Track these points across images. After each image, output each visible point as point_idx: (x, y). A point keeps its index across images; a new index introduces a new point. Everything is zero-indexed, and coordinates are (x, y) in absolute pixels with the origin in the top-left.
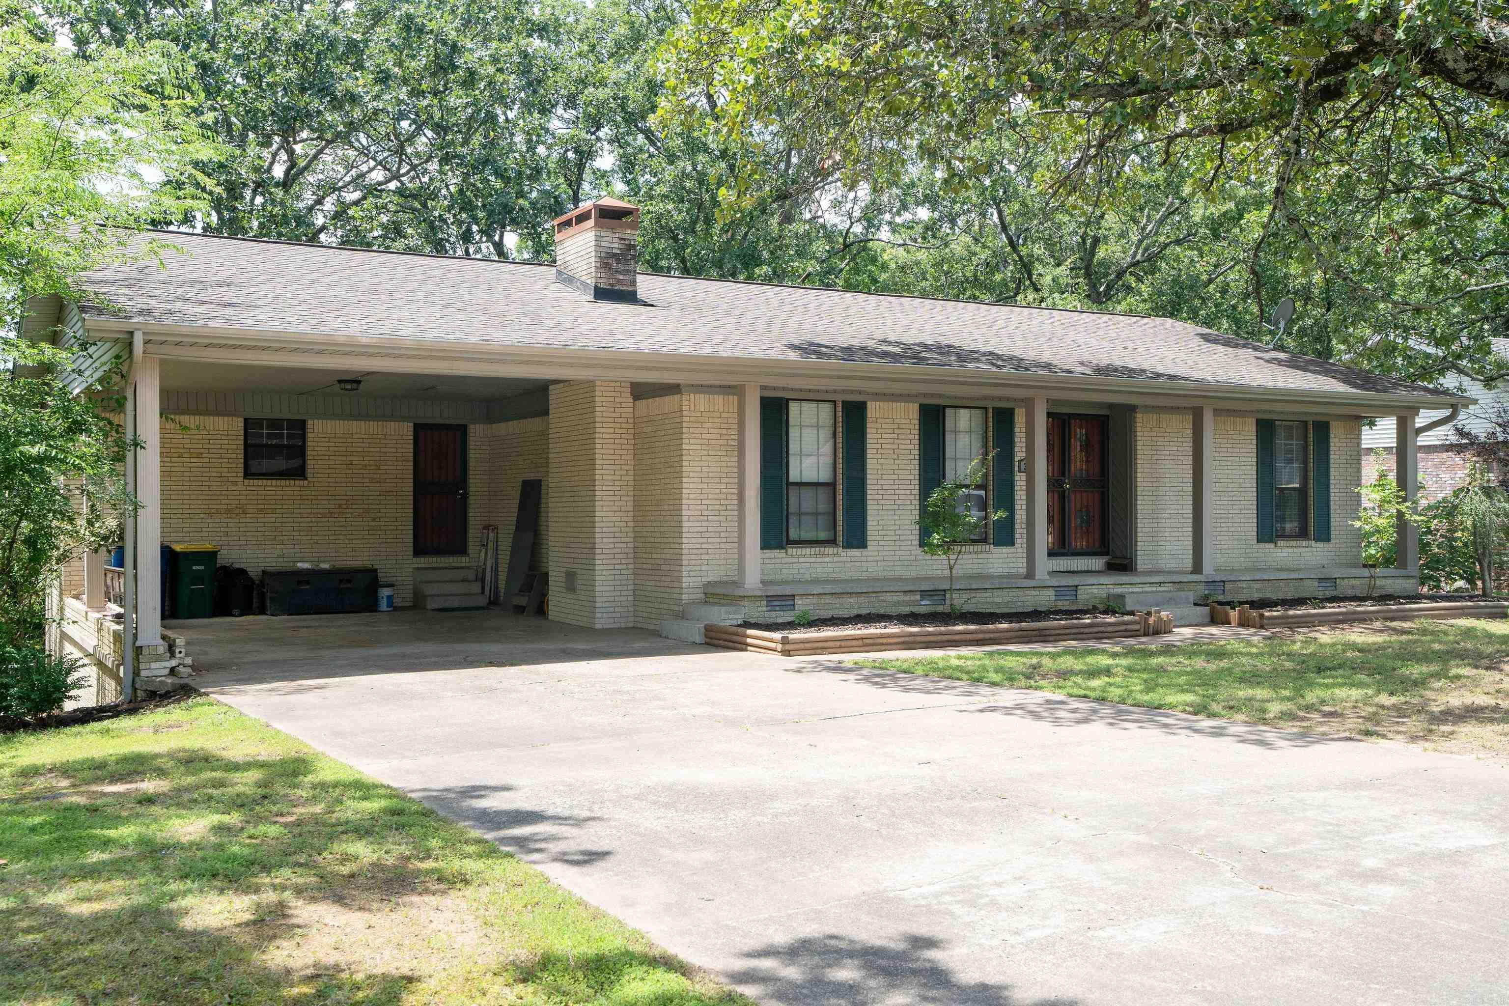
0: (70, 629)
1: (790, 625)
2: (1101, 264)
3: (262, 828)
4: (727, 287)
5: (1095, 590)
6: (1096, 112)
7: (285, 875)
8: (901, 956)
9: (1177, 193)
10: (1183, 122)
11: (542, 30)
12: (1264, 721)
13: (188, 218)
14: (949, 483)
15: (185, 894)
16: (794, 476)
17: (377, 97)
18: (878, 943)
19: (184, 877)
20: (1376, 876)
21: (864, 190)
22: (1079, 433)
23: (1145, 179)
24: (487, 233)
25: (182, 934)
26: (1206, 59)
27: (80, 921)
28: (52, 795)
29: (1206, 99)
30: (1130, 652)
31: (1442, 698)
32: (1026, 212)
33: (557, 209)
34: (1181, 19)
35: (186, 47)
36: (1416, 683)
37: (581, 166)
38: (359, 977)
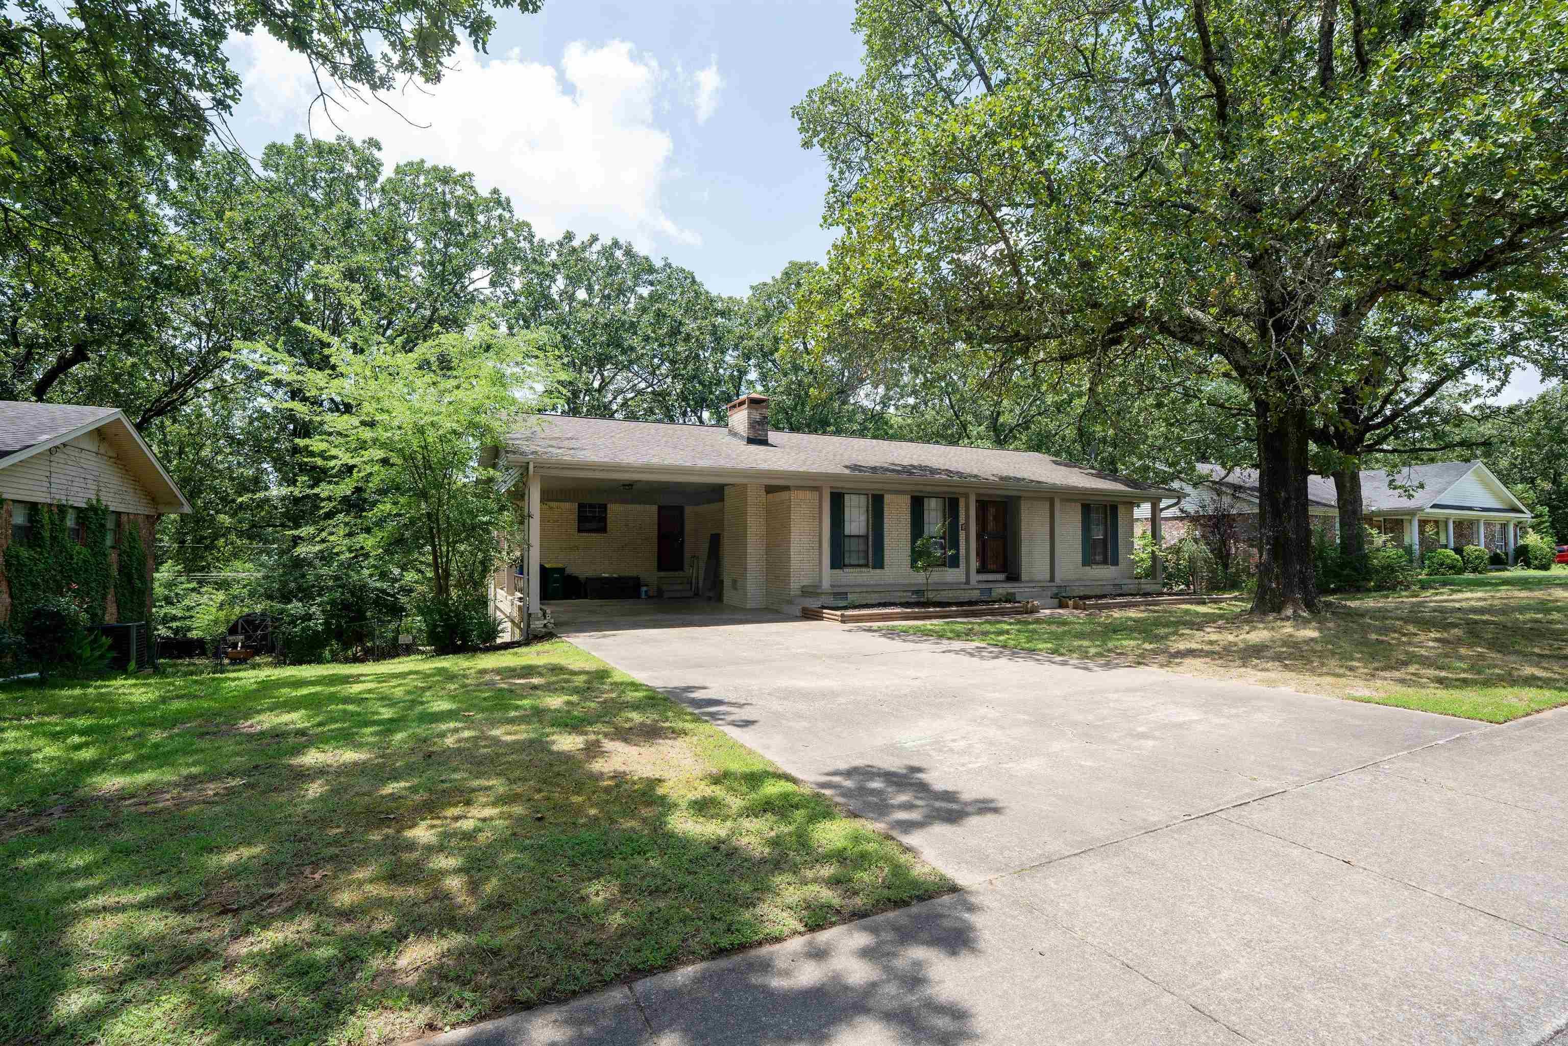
0: (499, 605)
1: (845, 608)
2: (1002, 425)
3: (588, 704)
4: (813, 437)
5: (1000, 591)
6: (998, 350)
7: (598, 727)
8: (904, 776)
9: (1039, 391)
10: (1042, 355)
11: (722, 314)
12: (1087, 658)
13: (554, 408)
14: (926, 535)
15: (553, 734)
16: (847, 532)
17: (643, 348)
18: (893, 769)
19: (553, 725)
20: (1143, 736)
21: (881, 390)
22: (992, 511)
23: (1023, 383)
24: (694, 411)
25: (551, 753)
26: (1053, 325)
27: (507, 744)
28: (492, 683)
29: (1054, 343)
30: (1019, 622)
31: (1176, 645)
32: (963, 399)
33: (729, 399)
34: (1040, 305)
35: (556, 328)
36: (1162, 638)
37: (740, 378)
38: (636, 778)
